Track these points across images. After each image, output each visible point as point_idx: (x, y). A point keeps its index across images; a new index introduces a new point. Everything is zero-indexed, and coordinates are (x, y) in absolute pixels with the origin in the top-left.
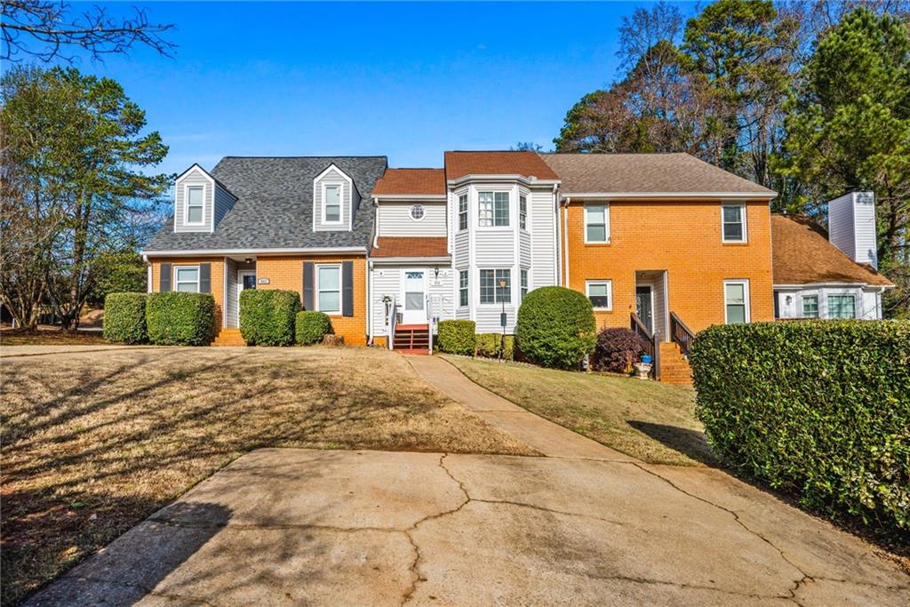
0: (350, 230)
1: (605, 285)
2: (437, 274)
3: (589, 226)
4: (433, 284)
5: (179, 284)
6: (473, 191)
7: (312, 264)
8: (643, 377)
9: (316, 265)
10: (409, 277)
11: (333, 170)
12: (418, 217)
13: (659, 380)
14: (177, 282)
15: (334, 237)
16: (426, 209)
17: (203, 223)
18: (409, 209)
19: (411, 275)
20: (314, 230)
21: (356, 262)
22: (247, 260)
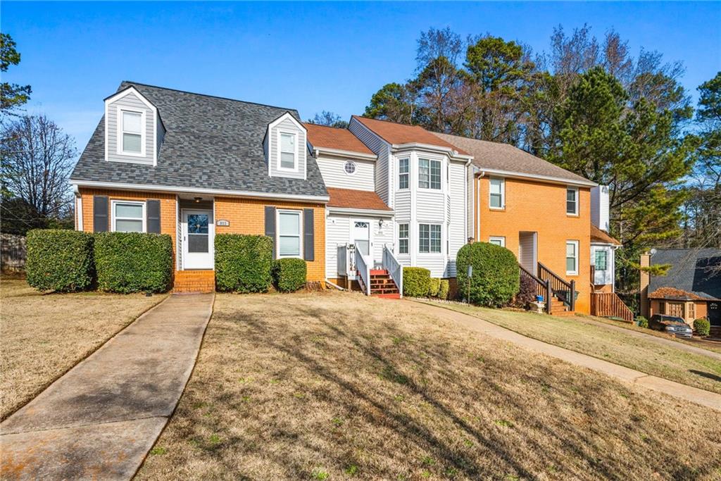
0: (305, 179)
1: (500, 241)
2: (380, 225)
3: (492, 195)
4: (377, 233)
5: (117, 220)
6: (414, 157)
7: (274, 209)
8: (540, 311)
9: (277, 210)
10: (357, 226)
11: (288, 118)
12: (350, 172)
13: (551, 314)
14: (115, 218)
15: (291, 184)
16: (358, 165)
17: (143, 153)
18: (343, 164)
19: (358, 224)
20: (270, 175)
21: (317, 210)
22: (196, 199)
